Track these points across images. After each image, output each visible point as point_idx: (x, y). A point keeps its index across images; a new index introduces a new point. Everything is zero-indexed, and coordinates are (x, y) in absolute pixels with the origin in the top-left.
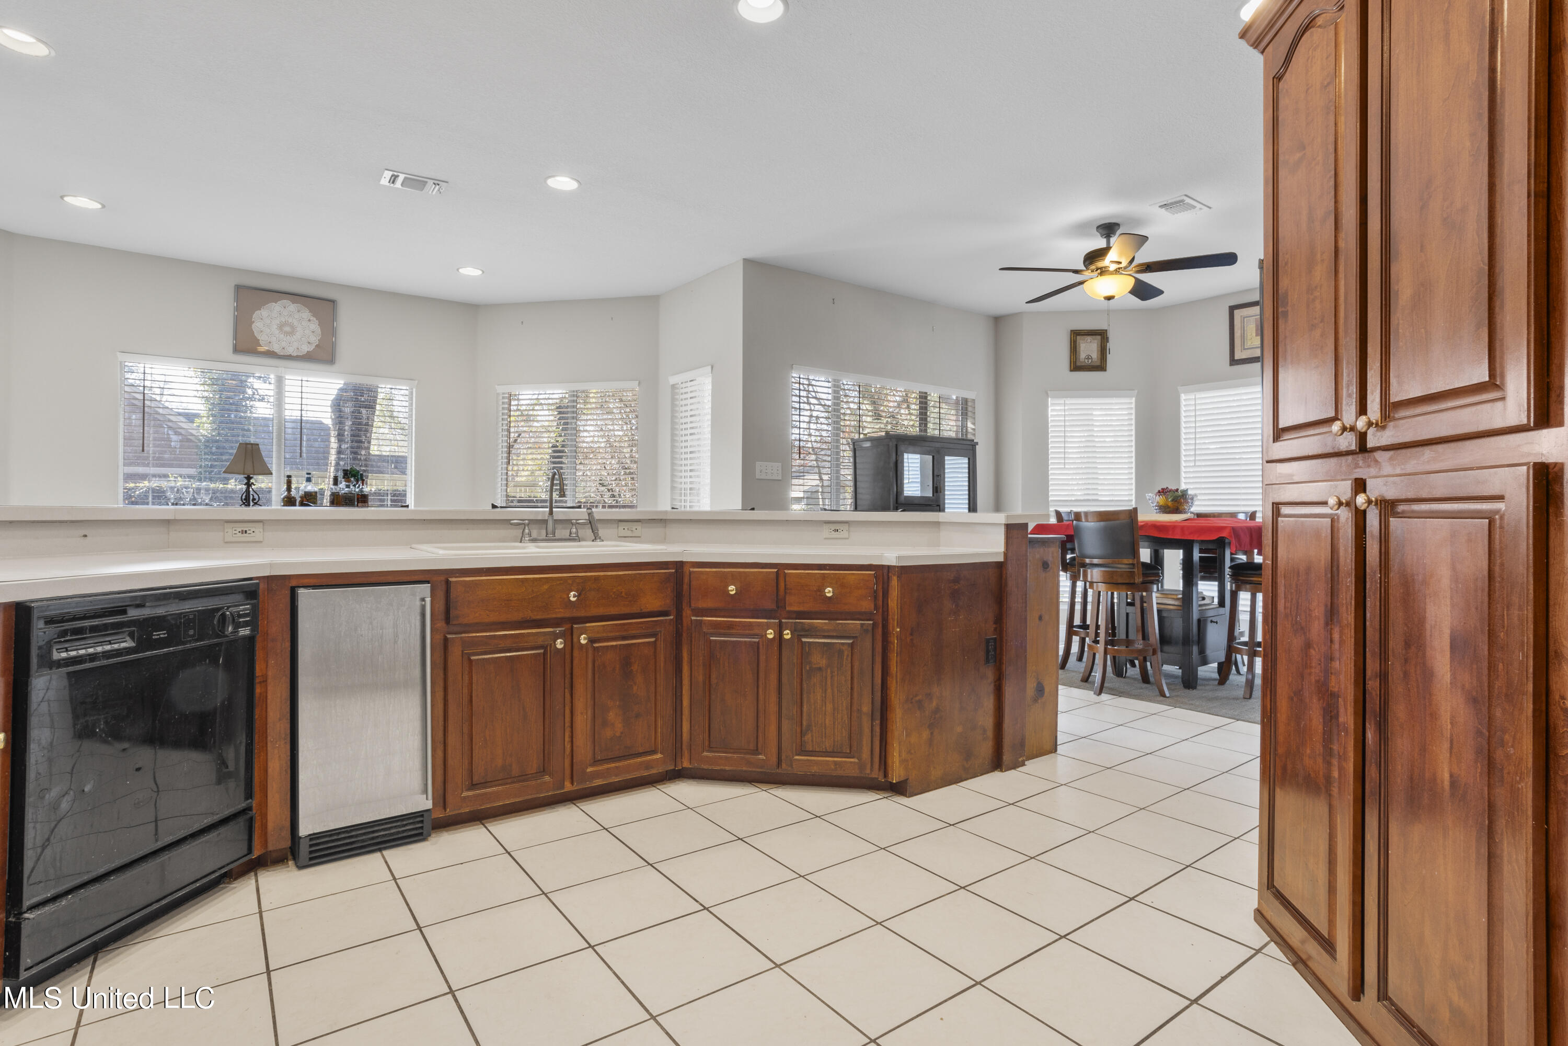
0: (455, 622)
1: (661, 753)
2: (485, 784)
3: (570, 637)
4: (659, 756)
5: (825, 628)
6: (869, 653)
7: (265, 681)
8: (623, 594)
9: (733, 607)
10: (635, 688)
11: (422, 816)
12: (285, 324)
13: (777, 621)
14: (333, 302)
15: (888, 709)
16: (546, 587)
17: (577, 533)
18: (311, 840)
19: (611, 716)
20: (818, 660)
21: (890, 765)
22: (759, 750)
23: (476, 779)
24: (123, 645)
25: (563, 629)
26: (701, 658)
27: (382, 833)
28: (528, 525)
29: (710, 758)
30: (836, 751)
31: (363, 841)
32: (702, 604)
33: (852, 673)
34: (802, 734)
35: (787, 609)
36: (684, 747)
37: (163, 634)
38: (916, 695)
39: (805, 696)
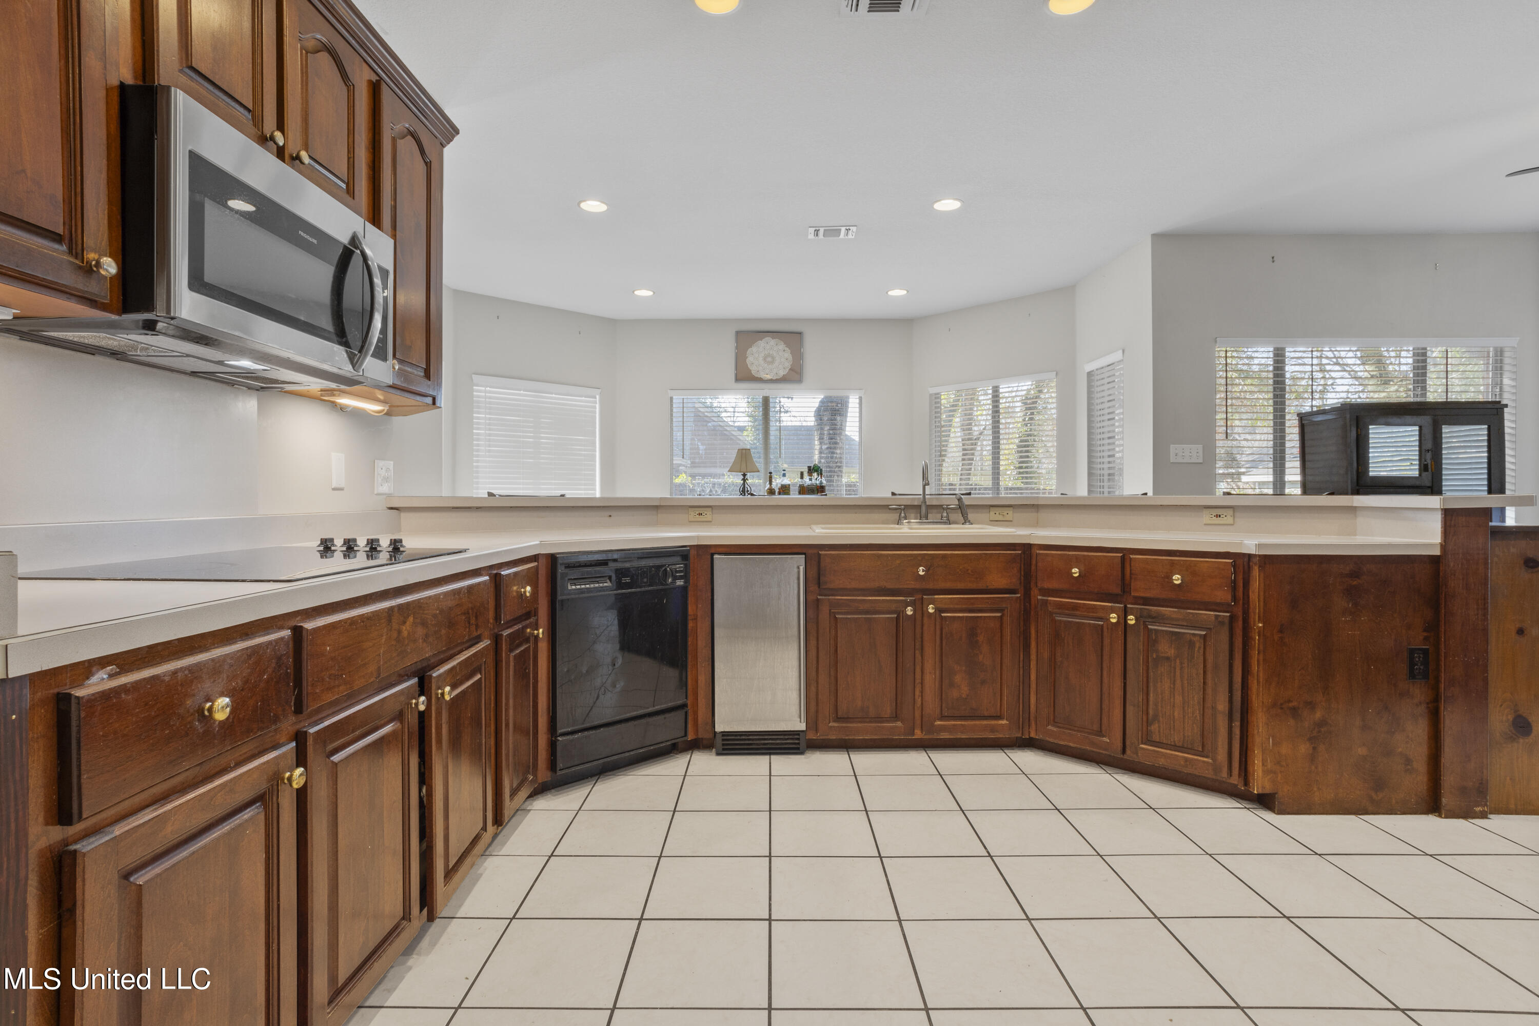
0: (824, 587)
1: (1007, 720)
2: (846, 719)
3: (920, 606)
4: (1004, 722)
5: (1174, 616)
6: (1225, 646)
7: (695, 619)
8: (970, 571)
9: (1078, 588)
10: (981, 657)
11: (799, 735)
12: (769, 355)
13: (1122, 605)
14: (800, 333)
15: (1249, 711)
16: (898, 562)
17: (948, 517)
18: (723, 735)
19: (958, 678)
20: (1166, 648)
21: (1251, 772)
22: (1103, 732)
23: (840, 714)
24: (605, 584)
25: (914, 598)
26: (1047, 636)
27: (770, 742)
28: (904, 509)
29: (1051, 733)
30: (1185, 746)
31: (757, 744)
32: (1047, 585)
33: (1205, 666)
34: (1149, 723)
35: (1132, 594)
36: (1032, 718)
37: (628, 580)
38: (1289, 701)
39: (1151, 684)
